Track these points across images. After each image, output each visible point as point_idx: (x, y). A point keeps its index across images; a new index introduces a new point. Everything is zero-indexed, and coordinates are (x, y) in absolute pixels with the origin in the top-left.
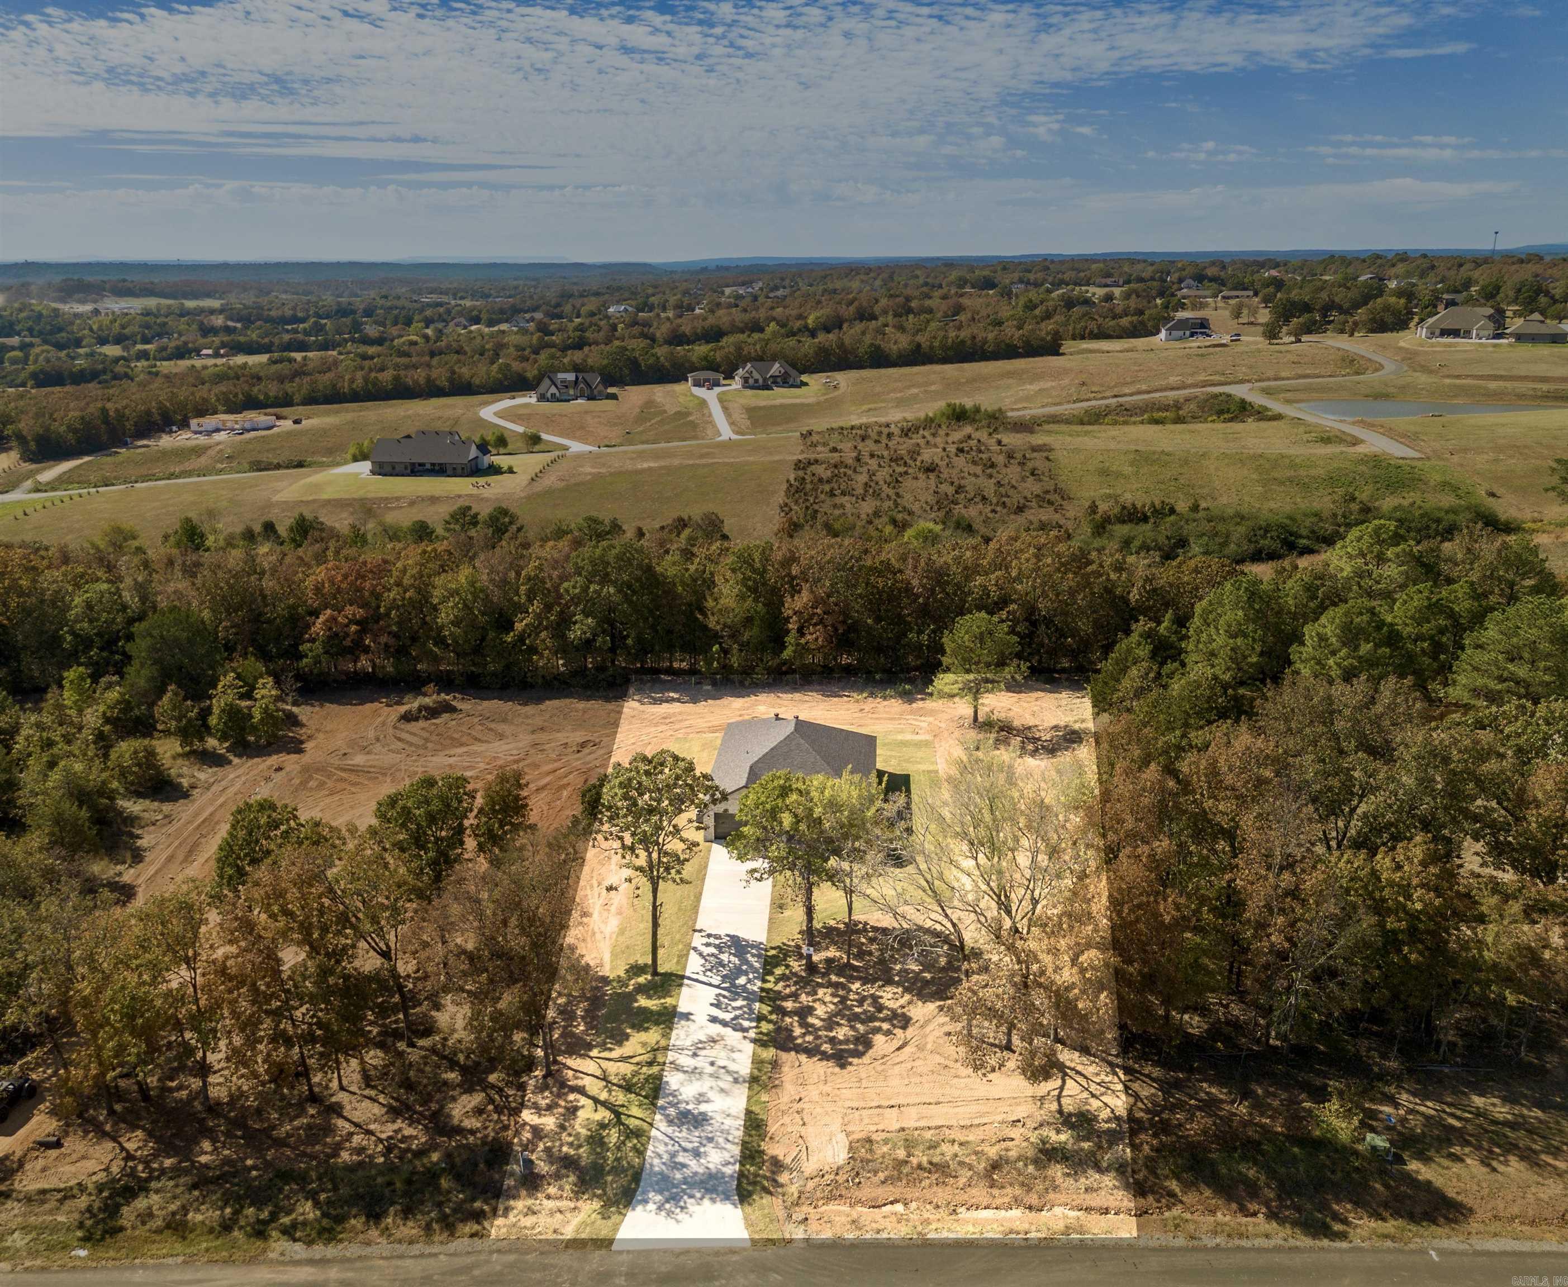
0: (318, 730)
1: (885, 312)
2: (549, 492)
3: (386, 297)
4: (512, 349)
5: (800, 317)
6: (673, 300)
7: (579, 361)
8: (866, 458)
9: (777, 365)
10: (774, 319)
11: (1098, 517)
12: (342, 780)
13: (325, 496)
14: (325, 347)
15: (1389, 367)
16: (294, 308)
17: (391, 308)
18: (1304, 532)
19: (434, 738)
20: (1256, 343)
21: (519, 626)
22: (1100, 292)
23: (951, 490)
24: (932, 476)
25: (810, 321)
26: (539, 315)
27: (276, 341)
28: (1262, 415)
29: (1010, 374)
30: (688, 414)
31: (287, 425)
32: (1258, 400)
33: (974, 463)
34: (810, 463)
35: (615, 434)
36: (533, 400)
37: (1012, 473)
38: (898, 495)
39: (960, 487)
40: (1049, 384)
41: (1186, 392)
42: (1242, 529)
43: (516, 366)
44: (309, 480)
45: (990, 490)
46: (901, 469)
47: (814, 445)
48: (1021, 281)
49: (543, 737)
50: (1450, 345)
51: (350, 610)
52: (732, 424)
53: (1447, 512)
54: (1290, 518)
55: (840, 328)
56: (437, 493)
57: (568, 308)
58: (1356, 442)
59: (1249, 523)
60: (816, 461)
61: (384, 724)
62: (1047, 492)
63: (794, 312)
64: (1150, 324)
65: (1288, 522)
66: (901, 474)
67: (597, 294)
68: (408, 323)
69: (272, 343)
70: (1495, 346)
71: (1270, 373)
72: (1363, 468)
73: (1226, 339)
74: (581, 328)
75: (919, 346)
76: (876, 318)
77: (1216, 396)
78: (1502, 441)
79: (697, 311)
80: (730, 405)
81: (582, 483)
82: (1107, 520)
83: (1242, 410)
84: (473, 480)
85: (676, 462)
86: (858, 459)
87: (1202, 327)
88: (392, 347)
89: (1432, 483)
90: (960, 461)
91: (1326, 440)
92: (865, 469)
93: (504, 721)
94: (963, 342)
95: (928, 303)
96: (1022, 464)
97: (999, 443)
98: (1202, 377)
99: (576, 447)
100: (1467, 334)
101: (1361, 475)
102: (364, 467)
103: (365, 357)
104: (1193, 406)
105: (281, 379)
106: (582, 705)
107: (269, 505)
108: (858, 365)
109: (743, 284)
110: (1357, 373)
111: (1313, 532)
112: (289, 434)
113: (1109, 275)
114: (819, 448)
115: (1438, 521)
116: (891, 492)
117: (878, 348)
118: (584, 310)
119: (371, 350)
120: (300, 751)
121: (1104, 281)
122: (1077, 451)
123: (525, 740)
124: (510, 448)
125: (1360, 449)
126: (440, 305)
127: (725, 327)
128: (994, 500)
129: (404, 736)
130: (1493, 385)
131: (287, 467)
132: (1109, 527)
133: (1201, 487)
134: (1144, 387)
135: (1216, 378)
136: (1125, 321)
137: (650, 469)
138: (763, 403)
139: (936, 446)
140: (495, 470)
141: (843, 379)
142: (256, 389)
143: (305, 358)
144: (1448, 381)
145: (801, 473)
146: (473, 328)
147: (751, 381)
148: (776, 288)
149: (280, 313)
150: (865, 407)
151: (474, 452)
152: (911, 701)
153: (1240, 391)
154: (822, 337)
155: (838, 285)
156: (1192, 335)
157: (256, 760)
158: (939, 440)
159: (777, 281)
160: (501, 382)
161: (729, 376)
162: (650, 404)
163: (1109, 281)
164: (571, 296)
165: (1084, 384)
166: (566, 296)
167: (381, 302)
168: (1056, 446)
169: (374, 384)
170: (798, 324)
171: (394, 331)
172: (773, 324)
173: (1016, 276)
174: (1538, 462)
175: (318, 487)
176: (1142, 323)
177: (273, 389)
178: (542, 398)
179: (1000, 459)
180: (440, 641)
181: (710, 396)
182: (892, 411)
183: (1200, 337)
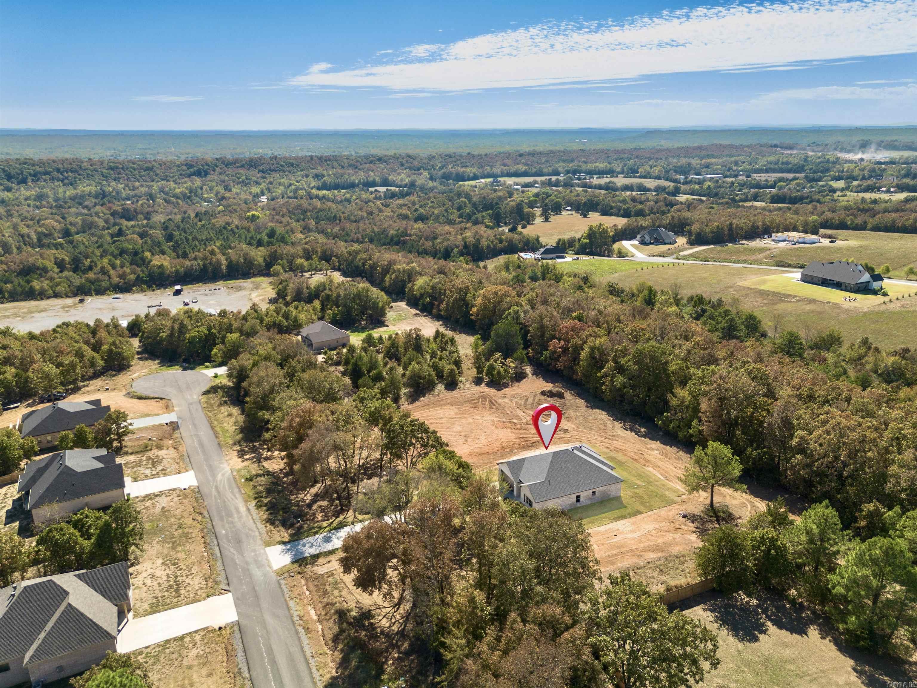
13: (762, 288)
31: (825, 242)
44: (767, 277)
51: (561, 342)
56: (819, 298)
61: (535, 392)
129: (530, 399)
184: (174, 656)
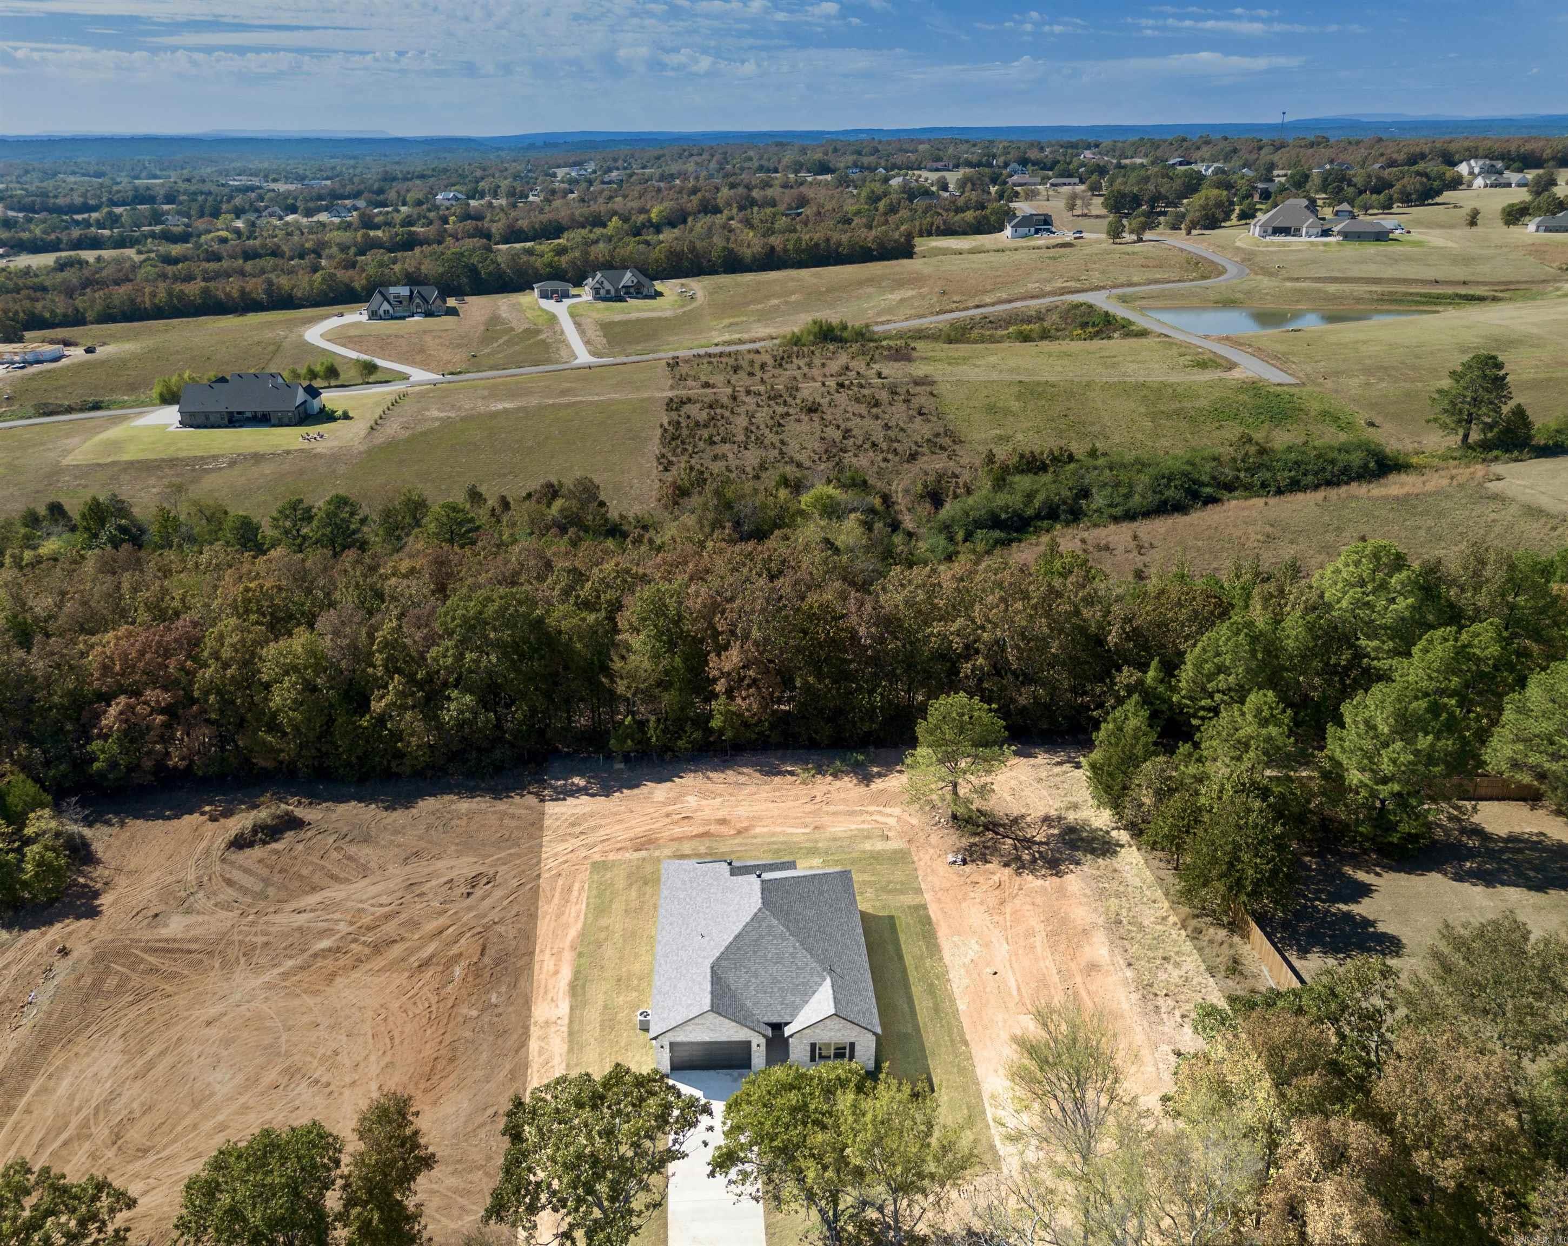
0: (119, 870)
1: (729, 204)
2: (391, 445)
3: (189, 180)
4: (335, 249)
5: (643, 210)
6: (505, 184)
7: (411, 269)
8: (742, 397)
9: (628, 275)
10: (615, 213)
11: (996, 466)
12: (153, 970)
13: (126, 457)
14: (120, 243)
15: (1232, 270)
16: (84, 195)
17: (195, 193)
18: (1205, 478)
19: (276, 878)
20: (1099, 242)
21: (377, 706)
22: (933, 176)
23: (837, 435)
24: (815, 417)
25: (654, 215)
26: (361, 203)
27: (64, 237)
28: (1127, 330)
29: (870, 281)
30: (538, 332)
31: (77, 353)
32: (1120, 311)
33: (857, 400)
34: (683, 403)
35: (459, 358)
36: (364, 317)
37: (898, 413)
38: (783, 442)
39: (848, 431)
40: (910, 293)
41: (1047, 301)
42: (1145, 479)
43: (342, 275)
44: (104, 436)
45: (879, 435)
46: (781, 410)
47: (683, 378)
48: (855, 165)
49: (420, 869)
50: (1284, 245)
51: (150, 694)
52: (587, 343)
53: (1339, 450)
54: (1189, 463)
55: (684, 222)
56: (261, 449)
57: (392, 195)
58: (1231, 366)
59: (1152, 471)
60: (689, 400)
61: (207, 852)
62: (937, 435)
63: (635, 205)
64: (993, 218)
65: (1189, 468)
66: (782, 416)
67: (422, 177)
68: (216, 214)
69: (59, 240)
70: (1325, 244)
71: (1123, 279)
72: (1243, 397)
73: (1069, 237)
74: (408, 222)
75: (773, 248)
76: (721, 212)
77: (1078, 306)
78: (1368, 362)
79: (531, 198)
80: (583, 320)
81: (430, 432)
82: (1005, 470)
84: (303, 430)
85: (534, 401)
86: (734, 398)
87: (1043, 223)
88: (198, 246)
89: (1313, 413)
90: (842, 398)
91: (1202, 365)
92: (742, 410)
93: (367, 839)
95: (769, 192)
96: (907, 401)
97: (879, 375)
98: (1059, 284)
99: (418, 375)
100: (1297, 232)
101: (1244, 405)
102: (170, 415)
103: (169, 260)
104: (1055, 317)
105: (70, 292)
106: (465, 805)
107: (57, 471)
108: (712, 270)
109: (574, 164)
110: (1204, 278)
111: (1214, 478)
112: (82, 365)
113: (939, 159)
114: (690, 383)
115: (1333, 462)
116: (775, 439)
117: (731, 251)
118: (410, 197)
119: (176, 250)
120: (93, 913)
121: (935, 165)
122: (959, 383)
123: (397, 874)
124: (343, 378)
125: (1236, 374)
126: (252, 189)
127: (564, 222)
128: (884, 446)
129: (236, 875)
130: (1332, 288)
131: (82, 410)
132: (1009, 478)
133: (1092, 424)
134: (1004, 296)
135: (1072, 284)
136: (969, 215)
137: (506, 411)
138: (618, 318)
139: (814, 380)
140: (326, 416)
141: (698, 286)
142: (39, 305)
143: (99, 259)
144: (1289, 284)
145: (674, 415)
146: (290, 218)
147: (602, 292)
148: (610, 170)
149: (68, 200)
150: (726, 322)
151: (301, 396)
152: (867, 779)
153: (1100, 300)
154: (668, 235)
155: (674, 168)
156: (1037, 232)
157: (33, 933)
158: (815, 372)
159: (610, 163)
160: (326, 294)
161: (578, 283)
162: (495, 319)
163: (940, 165)
164: (394, 179)
165: (944, 293)
166: (389, 178)
167: (183, 186)
168: (938, 378)
169: (180, 299)
170: (642, 218)
171: (200, 224)
172: (615, 219)
173: (851, 159)
174: (1408, 385)
175: (116, 445)
176: (985, 217)
177: (61, 305)
178: (374, 315)
179: (884, 396)
180: (273, 727)
181: (560, 309)
182: (755, 326)
183: (1045, 235)
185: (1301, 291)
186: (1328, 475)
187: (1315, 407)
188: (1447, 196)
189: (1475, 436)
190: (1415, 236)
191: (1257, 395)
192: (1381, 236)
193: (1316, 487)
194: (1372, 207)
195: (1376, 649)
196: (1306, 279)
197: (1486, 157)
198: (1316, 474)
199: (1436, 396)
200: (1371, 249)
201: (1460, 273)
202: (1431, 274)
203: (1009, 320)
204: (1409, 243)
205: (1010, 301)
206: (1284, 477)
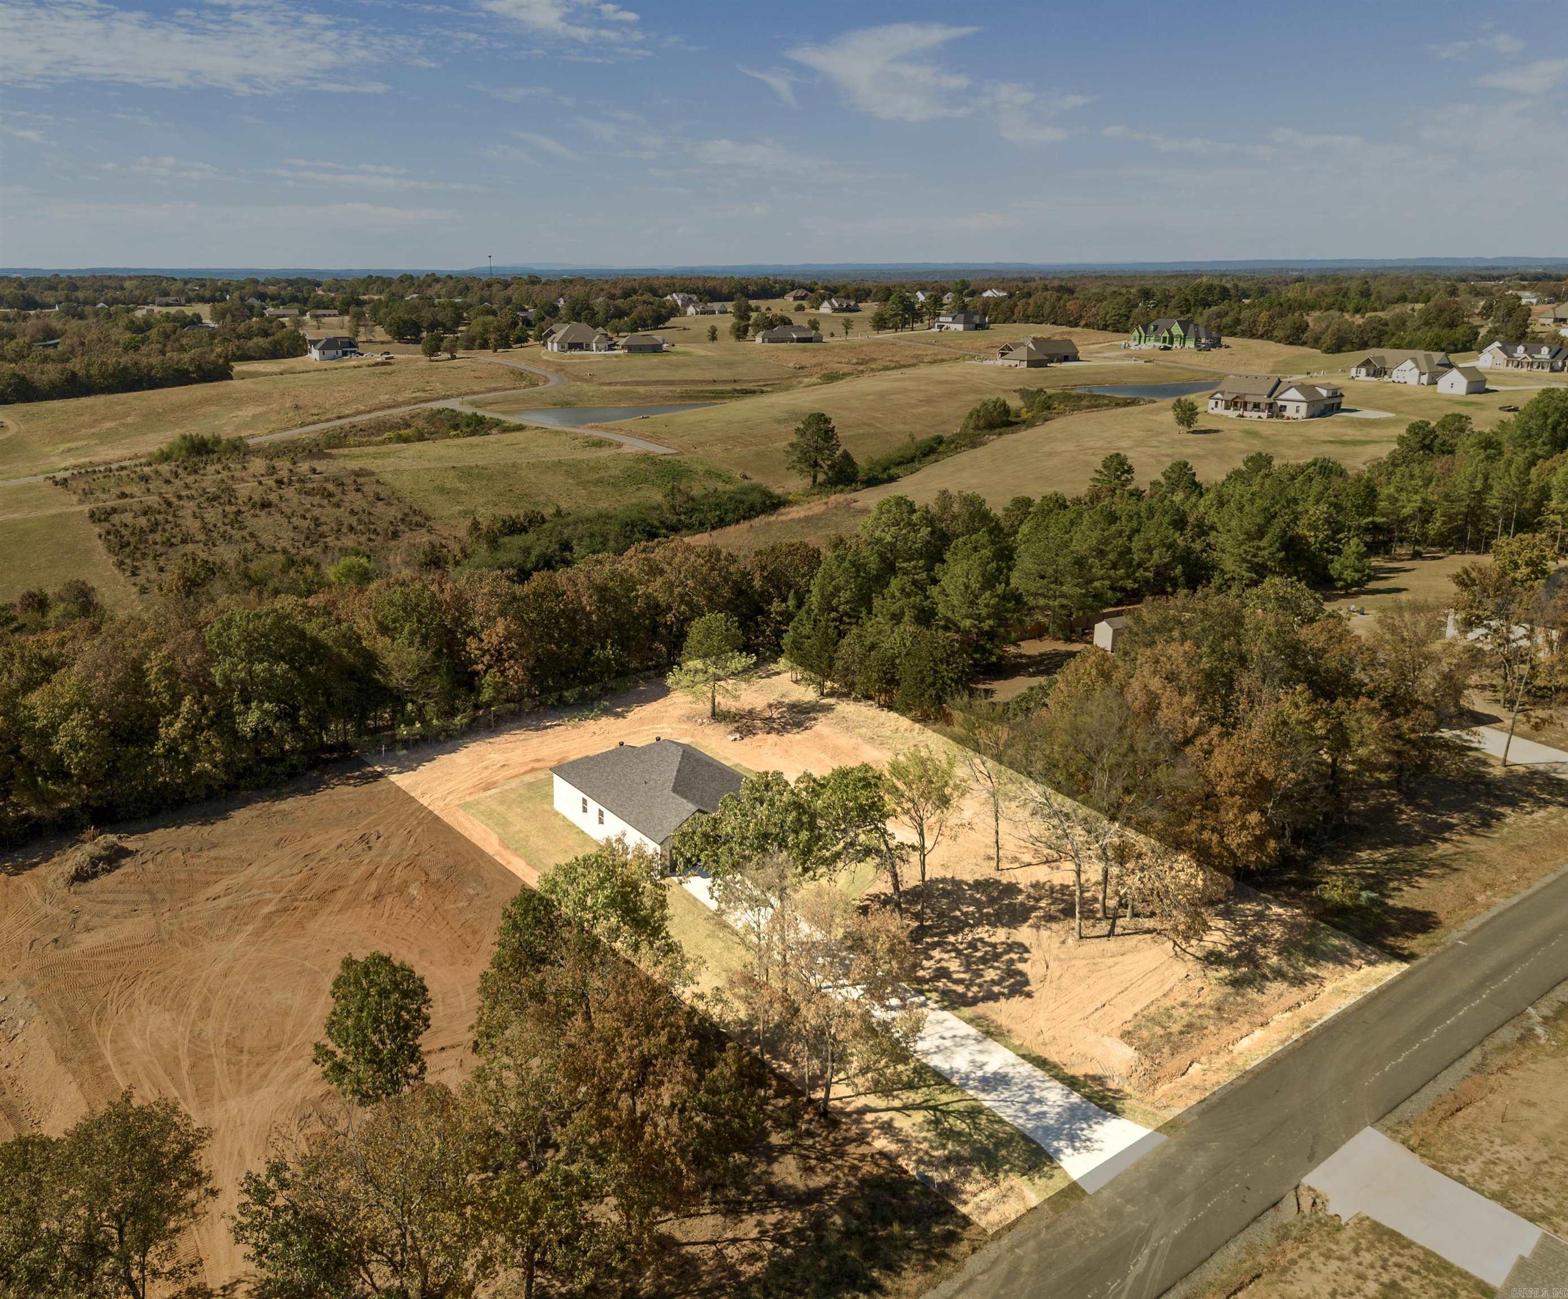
11: (483, 531)
15: (553, 378)
18: (654, 521)
20: (413, 360)
23: (308, 523)
24: (272, 511)
28: (502, 426)
29: (209, 400)
32: (484, 413)
33: (307, 493)
34: (108, 513)
38: (252, 535)
39: (316, 519)
40: (260, 410)
41: (405, 409)
46: (229, 508)
47: (87, 493)
50: (583, 357)
58: (620, 445)
60: (114, 510)
62: (408, 515)
64: (286, 344)
66: (235, 514)
70: (617, 356)
71: (463, 388)
72: (644, 466)
73: (379, 358)
75: (74, 375)
77: (440, 412)
78: (718, 434)
82: (494, 533)
83: (478, 426)
87: (348, 346)
89: (700, 472)
90: (289, 493)
91: (597, 445)
94: (125, 368)
96: (359, 490)
98: (408, 395)
100: (588, 348)
101: (647, 470)
104: (422, 422)
110: (534, 384)
111: (660, 521)
114: (101, 495)
115: (742, 502)
116: (242, 533)
121: (165, 300)
125: (627, 449)
130: (641, 389)
132: (501, 540)
134: (361, 407)
136: (262, 341)
144: (606, 388)
145: (106, 525)
150: (63, 447)
153: (458, 406)
156: (345, 354)
163: (170, 300)
165: (296, 407)
168: (373, 470)
176: (278, 342)
179: (332, 487)
182: (99, 449)
183: (354, 357)
184: (1549, 1184)
185: (618, 392)
186: (742, 512)
187: (700, 468)
188: (673, 321)
189: (821, 478)
190: (678, 348)
191: (654, 463)
192: (656, 349)
193: (738, 522)
194: (621, 331)
195: (915, 568)
196: (616, 383)
197: (682, 291)
198: (733, 511)
199: (789, 449)
200: (654, 359)
201: (726, 374)
202: (708, 376)
203: (380, 427)
204: (677, 353)
205: (369, 412)
206: (713, 516)
